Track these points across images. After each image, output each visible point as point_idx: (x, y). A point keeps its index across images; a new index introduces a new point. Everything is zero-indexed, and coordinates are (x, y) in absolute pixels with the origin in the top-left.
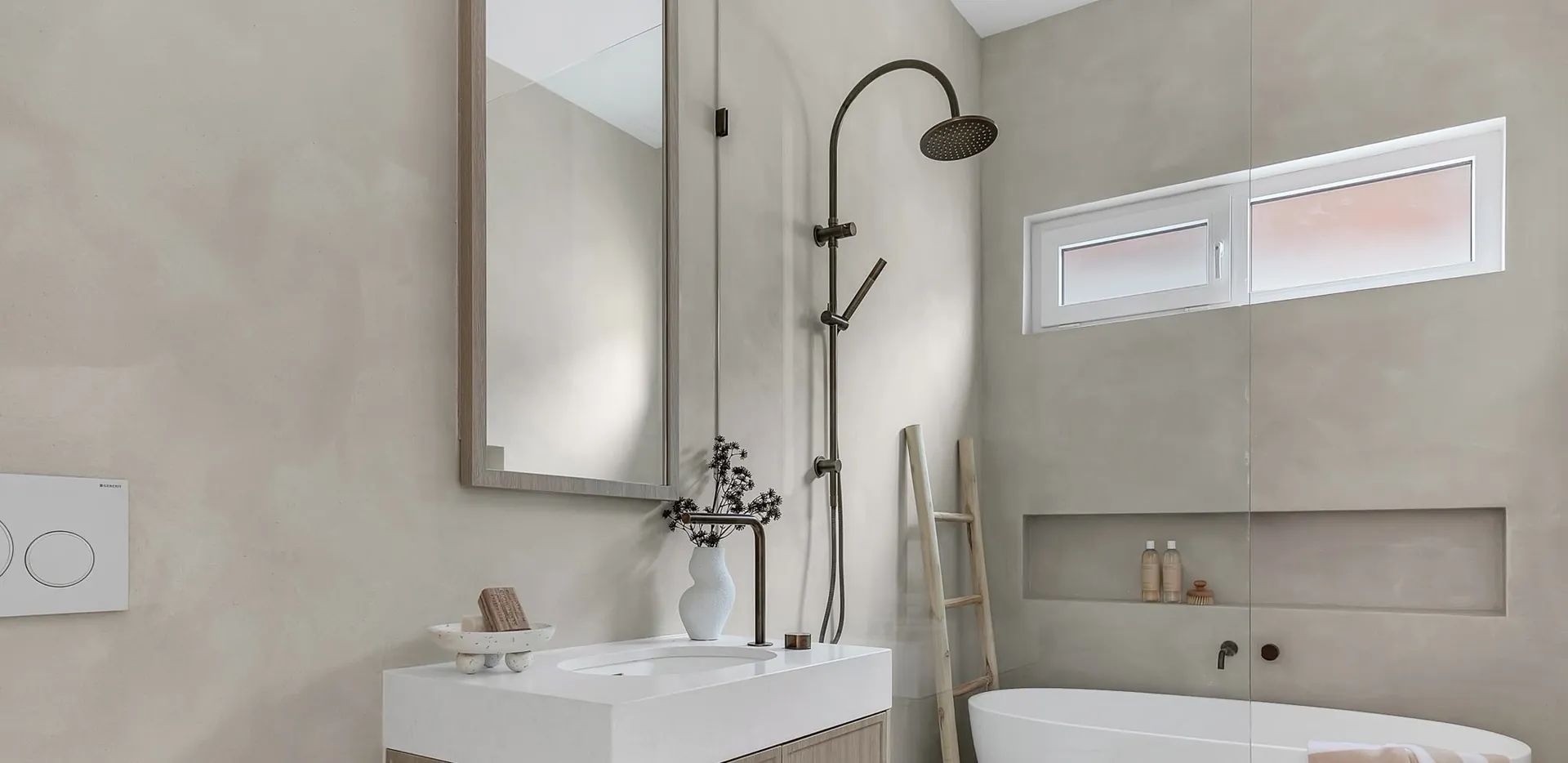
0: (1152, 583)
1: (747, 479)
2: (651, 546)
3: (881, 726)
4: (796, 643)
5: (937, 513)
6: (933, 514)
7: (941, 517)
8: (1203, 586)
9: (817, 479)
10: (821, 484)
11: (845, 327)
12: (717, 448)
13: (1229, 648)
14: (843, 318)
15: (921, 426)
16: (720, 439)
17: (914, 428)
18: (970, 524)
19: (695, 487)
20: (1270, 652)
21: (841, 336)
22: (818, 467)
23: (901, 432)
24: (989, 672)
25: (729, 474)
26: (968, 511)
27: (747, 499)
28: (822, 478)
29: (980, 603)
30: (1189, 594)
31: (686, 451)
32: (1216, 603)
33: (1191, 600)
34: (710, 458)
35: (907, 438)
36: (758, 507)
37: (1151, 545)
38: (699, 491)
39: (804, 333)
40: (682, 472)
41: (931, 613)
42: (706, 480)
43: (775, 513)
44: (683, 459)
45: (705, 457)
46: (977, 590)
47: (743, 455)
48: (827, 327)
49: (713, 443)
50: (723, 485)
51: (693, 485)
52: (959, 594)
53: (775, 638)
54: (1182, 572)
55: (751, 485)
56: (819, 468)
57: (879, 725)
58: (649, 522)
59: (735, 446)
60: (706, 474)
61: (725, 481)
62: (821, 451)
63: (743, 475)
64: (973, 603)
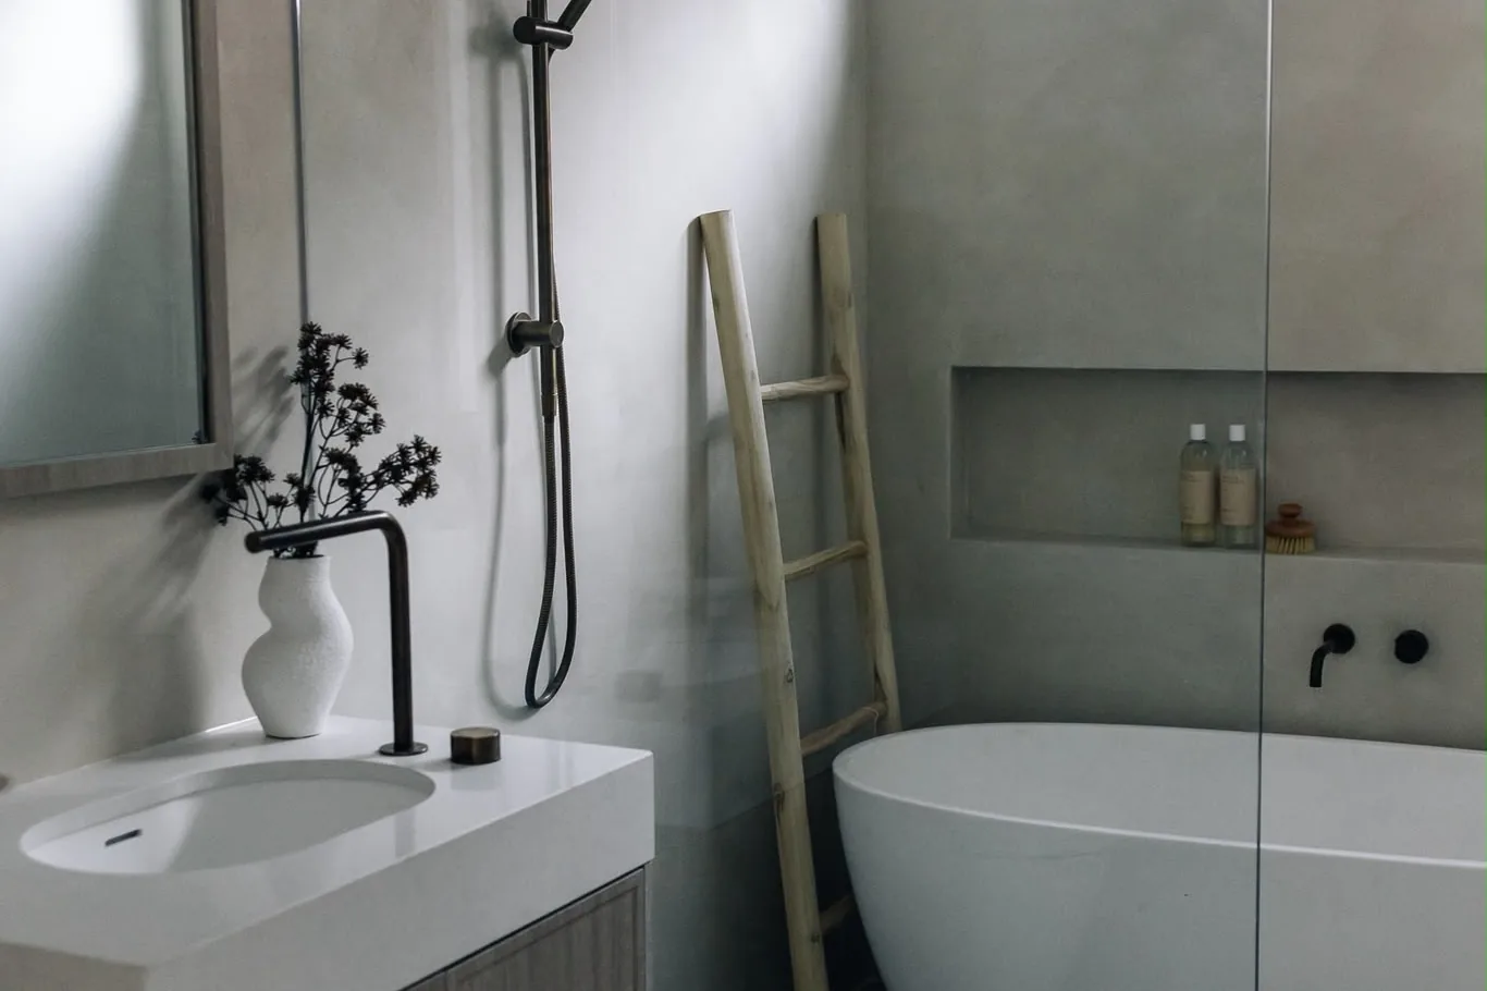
0: (1200, 512)
1: (371, 411)
2: (182, 558)
3: (635, 896)
4: (473, 751)
5: (768, 389)
6: (759, 391)
7: (776, 395)
8: (1293, 516)
9: (513, 360)
10: (523, 370)
11: (565, 42)
12: (304, 344)
13: (1339, 639)
14: (559, 25)
15: (732, 214)
16: (309, 330)
17: (717, 218)
18: (841, 396)
19: (265, 426)
20: (1411, 647)
21: (558, 60)
22: (513, 335)
23: (690, 227)
24: (880, 695)
25: (333, 398)
26: (838, 370)
27: (371, 454)
28: (525, 358)
29: (861, 556)
30: (1269, 532)
31: (245, 359)
32: (1321, 547)
33: (1272, 543)
34: (292, 362)
35: (704, 237)
36: (392, 470)
37: (1198, 432)
38: (273, 434)
39: (481, 65)
40: (238, 402)
41: (757, 596)
42: (283, 409)
43: (425, 486)
44: (239, 375)
45: (284, 362)
46: (857, 532)
47: (361, 359)
48: (527, 51)
49: (297, 335)
50: (320, 418)
51: (262, 422)
52: (820, 544)
53: (434, 737)
54: (1260, 489)
55: (377, 423)
56: (517, 337)
57: (630, 896)
58: (173, 516)
59: (342, 341)
60: (287, 395)
61: (325, 410)
62: (519, 301)
63: (358, 401)
64: (844, 560)
